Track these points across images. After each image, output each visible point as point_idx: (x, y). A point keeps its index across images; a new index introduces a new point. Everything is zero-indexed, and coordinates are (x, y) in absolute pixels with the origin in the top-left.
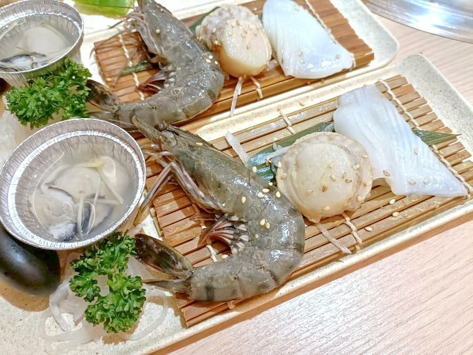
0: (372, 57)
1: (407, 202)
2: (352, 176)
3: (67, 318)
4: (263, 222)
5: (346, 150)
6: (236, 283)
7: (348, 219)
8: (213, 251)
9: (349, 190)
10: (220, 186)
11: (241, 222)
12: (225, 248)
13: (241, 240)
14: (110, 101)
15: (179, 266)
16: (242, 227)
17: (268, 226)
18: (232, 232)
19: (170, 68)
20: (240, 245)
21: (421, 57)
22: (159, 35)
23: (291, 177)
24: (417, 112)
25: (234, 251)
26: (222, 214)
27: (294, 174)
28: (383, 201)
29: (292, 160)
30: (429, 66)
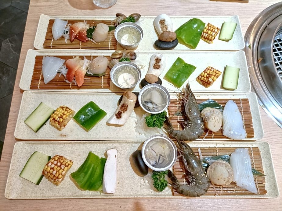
0: (253, 137)
1: (239, 189)
2: (226, 180)
3: (147, 181)
4: (200, 182)
5: (228, 172)
6: (189, 193)
7: (222, 187)
8: (185, 180)
9: (224, 183)
10: (193, 168)
11: (194, 178)
12: (189, 183)
13: (193, 183)
14: (171, 127)
15: (177, 183)
16: (195, 180)
17: (201, 183)
18: (192, 180)
19: (190, 123)
20: (192, 184)
21: (268, 145)
22: (190, 111)
23: (211, 172)
24: (257, 163)
25: (191, 185)
26: (191, 174)
27: (213, 171)
28: (233, 186)
29: (214, 167)
30: (269, 149)
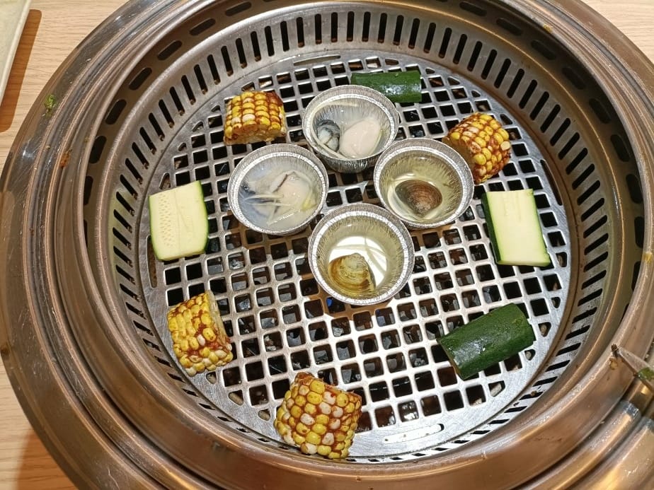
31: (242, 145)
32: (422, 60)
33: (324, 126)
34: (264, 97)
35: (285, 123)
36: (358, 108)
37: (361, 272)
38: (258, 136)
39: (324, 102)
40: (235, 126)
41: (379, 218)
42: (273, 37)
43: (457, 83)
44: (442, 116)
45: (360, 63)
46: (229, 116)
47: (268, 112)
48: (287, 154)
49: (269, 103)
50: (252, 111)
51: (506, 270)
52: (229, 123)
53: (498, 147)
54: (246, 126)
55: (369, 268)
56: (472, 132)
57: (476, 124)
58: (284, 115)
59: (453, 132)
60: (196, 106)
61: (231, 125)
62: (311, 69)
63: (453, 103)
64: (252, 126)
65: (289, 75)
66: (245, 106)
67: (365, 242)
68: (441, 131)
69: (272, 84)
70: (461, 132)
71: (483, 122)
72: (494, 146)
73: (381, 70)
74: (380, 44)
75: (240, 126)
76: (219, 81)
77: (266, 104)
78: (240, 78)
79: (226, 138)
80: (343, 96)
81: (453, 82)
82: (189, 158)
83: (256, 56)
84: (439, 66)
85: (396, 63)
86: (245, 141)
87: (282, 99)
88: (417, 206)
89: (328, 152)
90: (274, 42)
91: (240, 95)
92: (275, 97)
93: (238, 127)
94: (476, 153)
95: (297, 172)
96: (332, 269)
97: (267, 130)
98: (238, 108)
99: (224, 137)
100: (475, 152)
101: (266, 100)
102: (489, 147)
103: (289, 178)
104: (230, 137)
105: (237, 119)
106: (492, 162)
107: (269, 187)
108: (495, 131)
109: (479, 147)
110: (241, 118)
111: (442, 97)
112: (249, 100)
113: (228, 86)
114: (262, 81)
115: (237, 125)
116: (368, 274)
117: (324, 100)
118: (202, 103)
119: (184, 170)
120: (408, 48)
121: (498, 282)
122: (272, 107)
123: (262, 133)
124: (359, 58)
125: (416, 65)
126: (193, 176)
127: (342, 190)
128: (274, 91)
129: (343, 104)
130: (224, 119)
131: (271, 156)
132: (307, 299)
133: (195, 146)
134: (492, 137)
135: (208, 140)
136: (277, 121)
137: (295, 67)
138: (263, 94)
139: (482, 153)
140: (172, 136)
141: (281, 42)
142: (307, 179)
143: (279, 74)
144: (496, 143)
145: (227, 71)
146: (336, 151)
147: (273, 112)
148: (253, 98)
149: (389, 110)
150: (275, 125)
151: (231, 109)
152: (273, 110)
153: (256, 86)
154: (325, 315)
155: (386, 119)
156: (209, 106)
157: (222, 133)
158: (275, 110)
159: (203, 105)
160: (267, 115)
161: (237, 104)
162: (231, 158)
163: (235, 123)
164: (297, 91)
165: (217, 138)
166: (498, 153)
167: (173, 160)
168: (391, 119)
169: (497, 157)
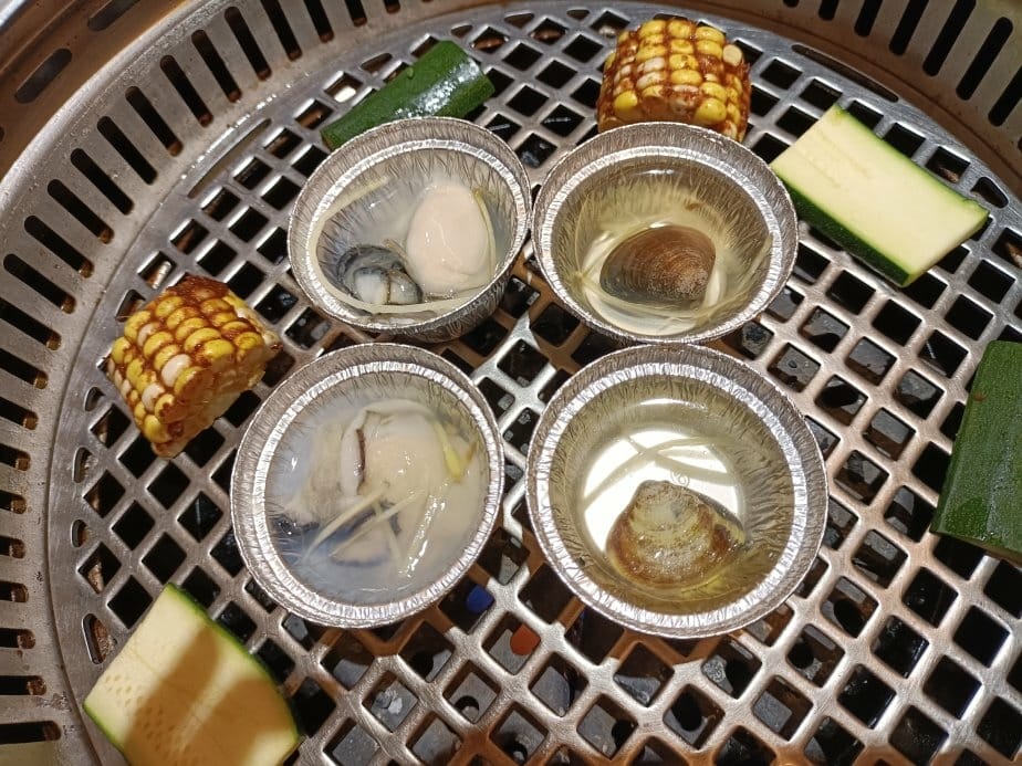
31: (204, 432)
32: (430, 22)
33: (353, 268)
34: (177, 300)
35: (260, 322)
36: (392, 183)
37: (694, 520)
38: (227, 389)
39: (315, 219)
40: (159, 407)
41: (635, 372)
42: (105, 170)
43: (529, 18)
44: (555, 91)
45: (317, 106)
46: (129, 394)
47: (210, 325)
48: (324, 385)
49: (197, 306)
50: (172, 350)
51: (924, 290)
52: (139, 410)
53: (722, 67)
54: (184, 388)
55: (702, 497)
56: (654, 70)
57: (646, 53)
58: (248, 307)
59: (612, 98)
60: (44, 425)
61: (149, 412)
62: (231, 181)
63: (552, 56)
64: (198, 379)
65: (194, 224)
66: (149, 348)
67: (636, 445)
68: (577, 120)
69: (174, 265)
70: (630, 86)
71: (657, 39)
72: (715, 69)
73: (369, 90)
74: (331, 44)
75: (169, 399)
76: (56, 338)
77: (192, 312)
78: (99, 300)
79: (158, 445)
80: (344, 180)
81: (521, 22)
82: (111, 547)
83: (97, 233)
84: (471, 11)
85: (387, 59)
86: (205, 420)
87: (218, 279)
88: (681, 289)
89: (406, 316)
90: (114, 177)
91: (122, 334)
92: (200, 284)
93: (166, 405)
94: (698, 104)
95: (374, 407)
96: (622, 559)
97: (235, 365)
98: (136, 366)
99: (154, 448)
100: (692, 104)
101: (185, 304)
102: (709, 77)
103: (368, 434)
104: (167, 437)
105: (153, 389)
106: (733, 103)
107: (339, 486)
108: (693, 41)
109: (694, 90)
110: (160, 380)
111: (523, 59)
112: (148, 329)
113: (85, 334)
114: (149, 274)
115: (161, 402)
116: (711, 511)
117: (312, 214)
118: (54, 410)
119: (119, 582)
120: (387, 15)
121: (929, 322)
122: (208, 308)
123: (231, 377)
124: (308, 97)
125: (427, 36)
126: (148, 578)
127: (490, 369)
128: (187, 274)
129: (356, 195)
130: (125, 409)
131: (291, 414)
132: (611, 664)
133: (104, 511)
134: (697, 54)
135: (124, 476)
136: (243, 331)
137: (194, 200)
138: (171, 296)
139: (707, 96)
140: (41, 526)
141: (129, 167)
142: (409, 404)
143: (173, 236)
144: (716, 60)
145: (59, 305)
146: (420, 302)
147: (220, 319)
148: (153, 319)
149: (464, 140)
150: (246, 342)
151: (124, 377)
152: (215, 313)
153: (143, 291)
154: (678, 669)
155: (470, 162)
156: (75, 404)
157: (142, 443)
158: (221, 311)
159: (59, 411)
160: (212, 333)
161: (128, 358)
162: (203, 479)
163: (155, 401)
164: (234, 242)
165: (139, 458)
166: (729, 77)
167: (79, 576)
168: (480, 154)
169: (733, 86)
